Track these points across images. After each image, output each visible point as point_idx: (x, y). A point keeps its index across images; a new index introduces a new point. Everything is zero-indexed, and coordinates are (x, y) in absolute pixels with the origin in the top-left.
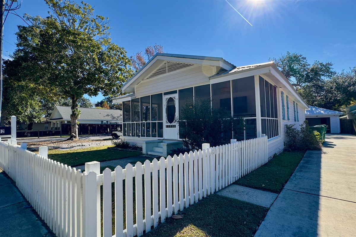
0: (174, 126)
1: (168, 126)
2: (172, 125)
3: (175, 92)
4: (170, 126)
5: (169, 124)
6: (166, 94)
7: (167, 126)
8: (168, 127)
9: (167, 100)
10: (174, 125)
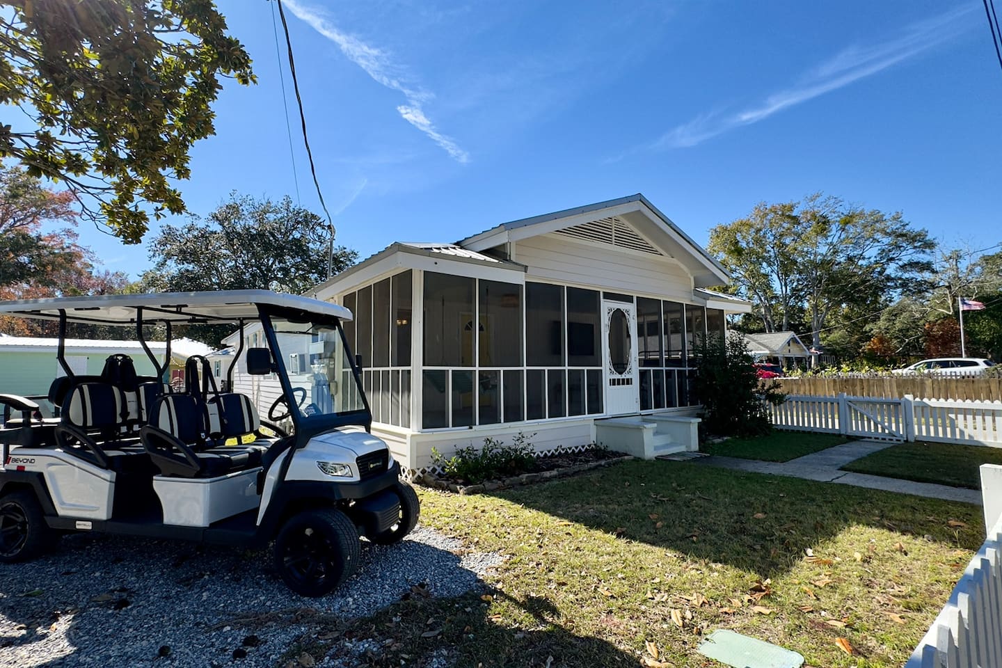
0: (629, 382)
1: (614, 380)
2: (623, 380)
3: (628, 299)
4: (619, 380)
5: (617, 376)
6: (608, 296)
7: (613, 382)
8: (614, 384)
9: (611, 313)
10: (628, 380)
